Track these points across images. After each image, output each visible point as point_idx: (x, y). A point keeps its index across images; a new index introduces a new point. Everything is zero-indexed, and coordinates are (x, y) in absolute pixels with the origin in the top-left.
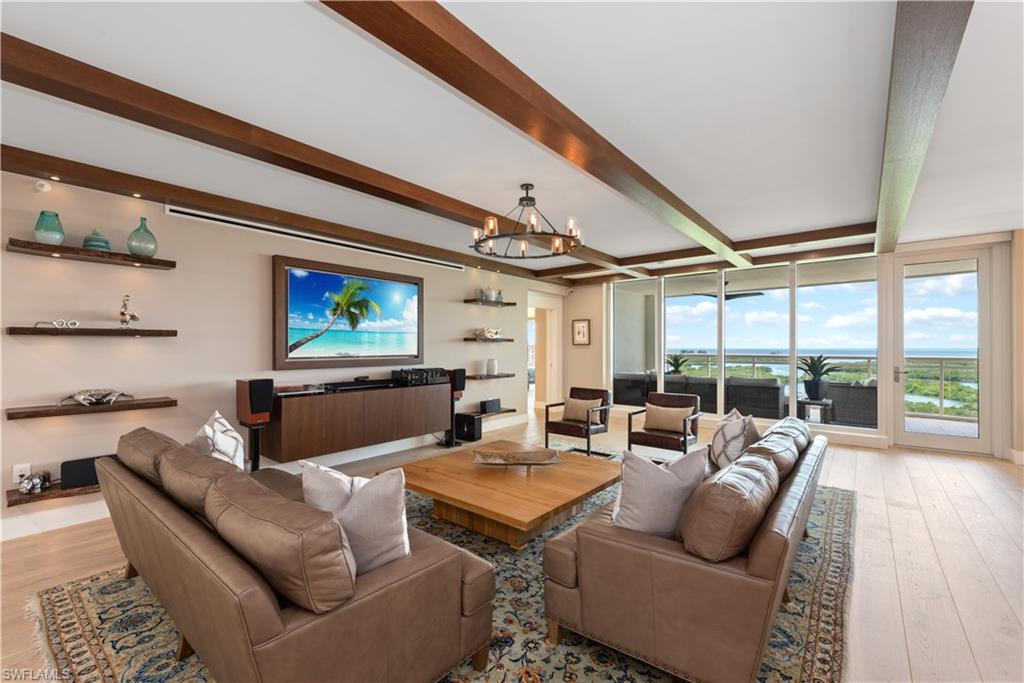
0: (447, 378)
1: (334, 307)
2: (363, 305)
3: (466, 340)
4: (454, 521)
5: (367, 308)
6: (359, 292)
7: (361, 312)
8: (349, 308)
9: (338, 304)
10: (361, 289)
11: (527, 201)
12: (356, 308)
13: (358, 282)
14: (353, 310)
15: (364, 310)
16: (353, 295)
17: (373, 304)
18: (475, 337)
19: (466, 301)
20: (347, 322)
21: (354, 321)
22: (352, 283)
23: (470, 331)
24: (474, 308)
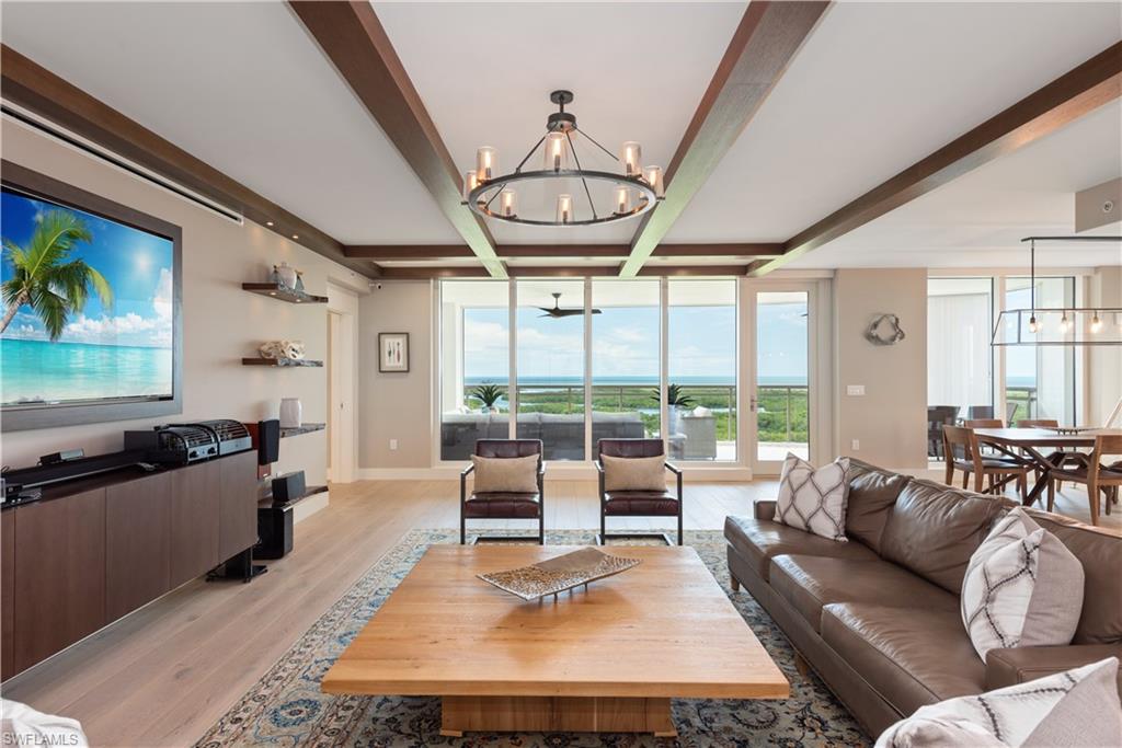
0: (247, 442)
1: (14, 278)
2: (74, 277)
3: (246, 362)
4: (508, 727)
5: (83, 286)
6: (67, 244)
7: (71, 294)
8: (45, 283)
9: (22, 273)
10: (71, 236)
11: (561, 121)
12: (60, 282)
13: (67, 220)
14: (53, 289)
15: (77, 288)
16: (55, 250)
17: (96, 278)
18: (262, 359)
19: (247, 287)
20: (40, 319)
21: (55, 318)
22: (52, 222)
23: (251, 344)
24: (257, 301)
